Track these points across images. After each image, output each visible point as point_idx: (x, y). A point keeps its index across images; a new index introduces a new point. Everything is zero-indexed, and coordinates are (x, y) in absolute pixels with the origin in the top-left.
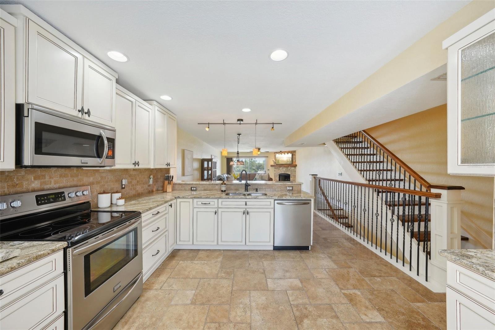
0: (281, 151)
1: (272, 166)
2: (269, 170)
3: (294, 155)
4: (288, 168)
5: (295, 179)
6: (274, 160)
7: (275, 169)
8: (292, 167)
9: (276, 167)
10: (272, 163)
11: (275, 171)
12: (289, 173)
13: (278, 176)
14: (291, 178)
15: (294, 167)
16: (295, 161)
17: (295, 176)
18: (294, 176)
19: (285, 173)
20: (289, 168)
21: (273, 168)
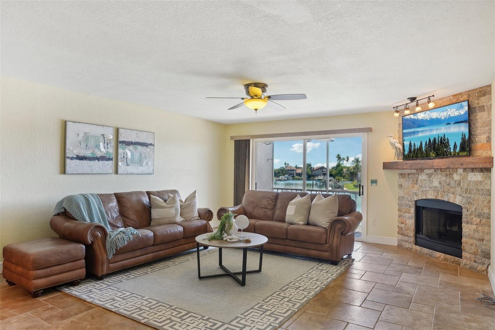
0: (413, 99)
1: (387, 166)
2: (374, 182)
3: (482, 108)
4: (451, 175)
5: (489, 233)
6: (393, 141)
7: (402, 181)
8: (473, 170)
9: (406, 171)
10: (391, 156)
11: (401, 186)
12: (458, 201)
13: (413, 210)
14: (463, 225)
15: (482, 170)
16: (489, 140)
17: (489, 217)
18: (479, 216)
19: (439, 198)
20: (456, 177)
21: (394, 175)
